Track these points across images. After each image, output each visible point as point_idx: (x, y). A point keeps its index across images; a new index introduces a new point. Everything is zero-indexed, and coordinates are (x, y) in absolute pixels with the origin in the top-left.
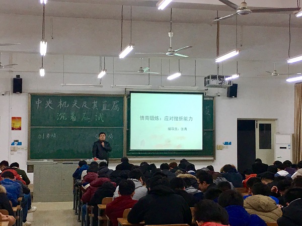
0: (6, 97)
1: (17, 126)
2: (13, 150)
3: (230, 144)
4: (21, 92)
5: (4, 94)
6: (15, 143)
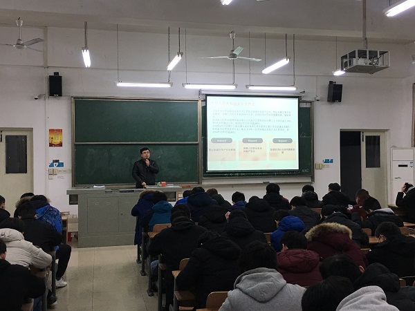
0: (41, 102)
1: (57, 141)
2: (52, 173)
4: (60, 95)
5: (37, 97)
6: (55, 163)
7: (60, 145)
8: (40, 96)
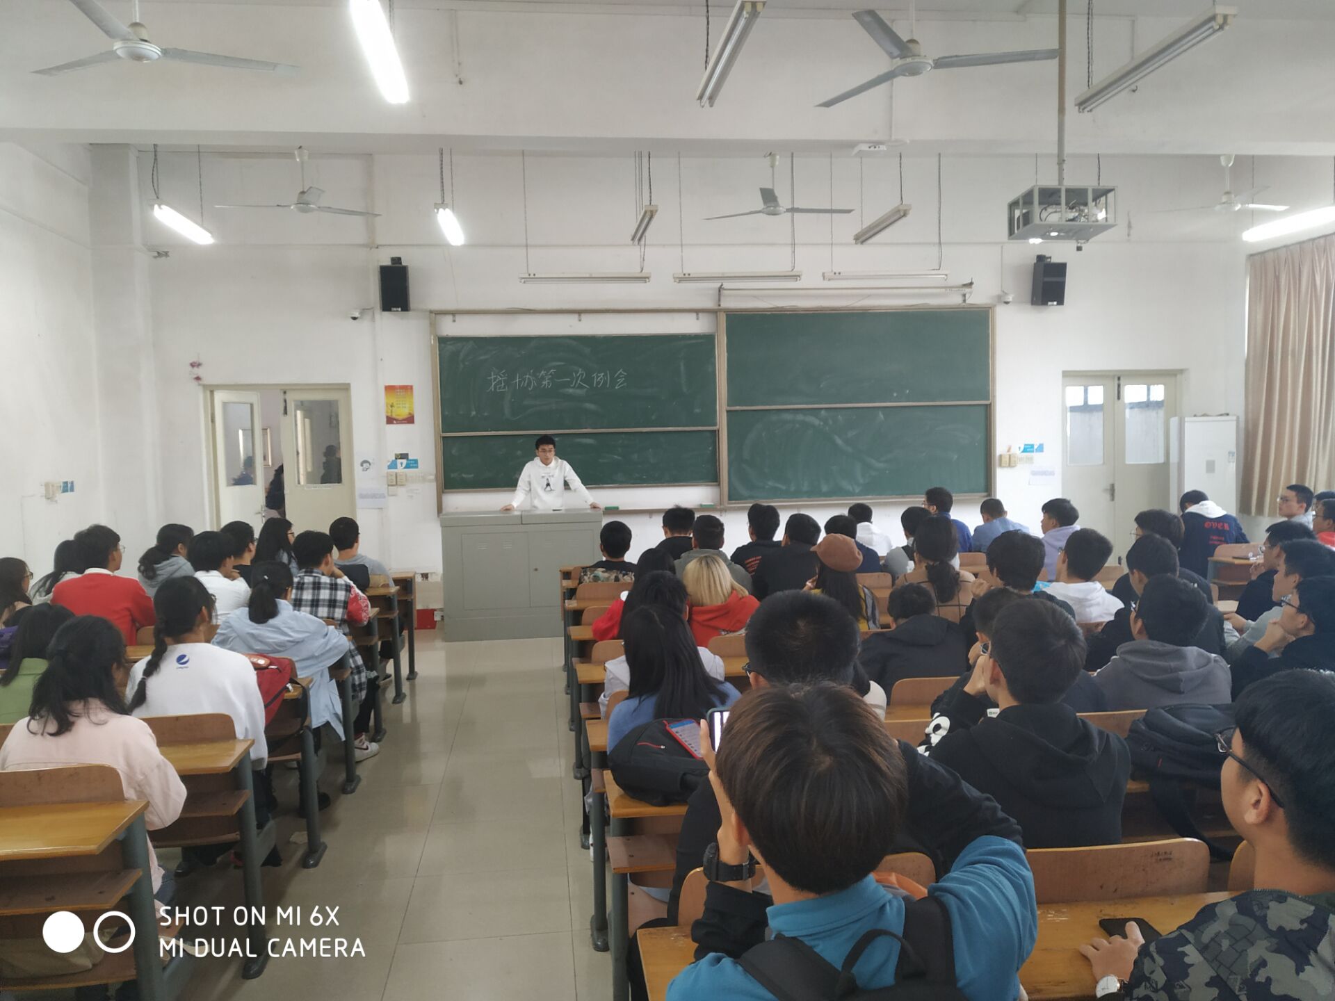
0: (364, 325)
1: (402, 412)
2: (395, 482)
3: (1041, 448)
4: (405, 307)
5: (357, 315)
6: (399, 461)
7: (410, 420)
8: (364, 311)
